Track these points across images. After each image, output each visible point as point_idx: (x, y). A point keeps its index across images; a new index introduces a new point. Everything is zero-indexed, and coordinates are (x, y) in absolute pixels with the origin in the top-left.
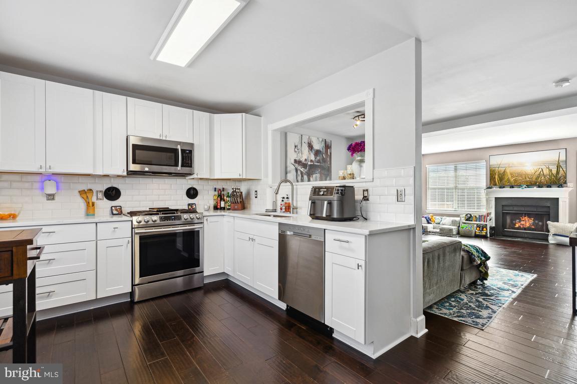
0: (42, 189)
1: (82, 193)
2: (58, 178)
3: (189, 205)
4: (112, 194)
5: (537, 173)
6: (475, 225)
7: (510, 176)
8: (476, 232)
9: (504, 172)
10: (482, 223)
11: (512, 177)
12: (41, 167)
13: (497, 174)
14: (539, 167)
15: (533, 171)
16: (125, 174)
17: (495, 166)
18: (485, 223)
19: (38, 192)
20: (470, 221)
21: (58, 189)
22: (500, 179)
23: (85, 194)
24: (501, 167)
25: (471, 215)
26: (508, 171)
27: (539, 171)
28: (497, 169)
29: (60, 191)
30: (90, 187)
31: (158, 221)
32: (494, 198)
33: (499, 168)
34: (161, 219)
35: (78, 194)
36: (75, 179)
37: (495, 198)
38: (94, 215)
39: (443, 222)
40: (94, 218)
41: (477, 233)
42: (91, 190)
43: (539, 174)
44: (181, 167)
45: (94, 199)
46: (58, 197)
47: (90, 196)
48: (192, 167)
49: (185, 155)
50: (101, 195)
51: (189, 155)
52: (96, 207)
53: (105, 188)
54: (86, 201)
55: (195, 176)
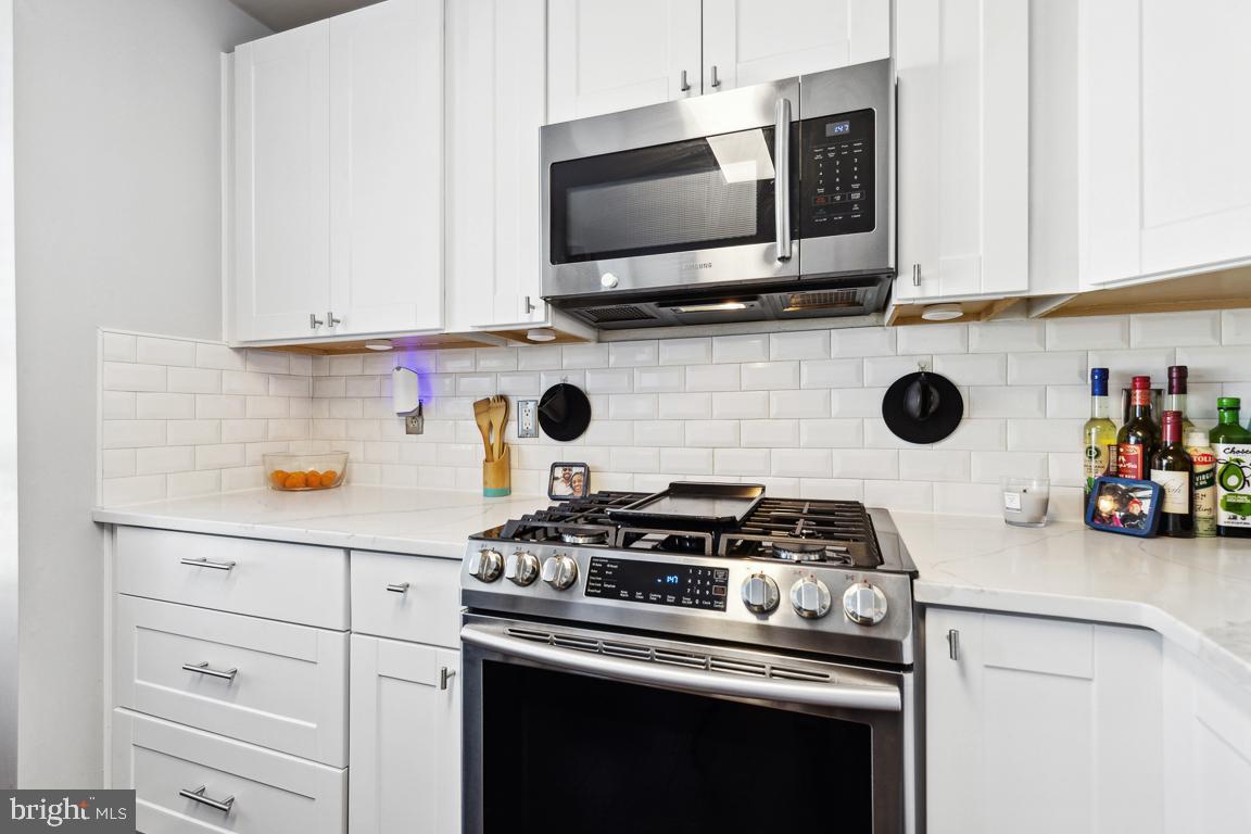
1: (482, 407)
2: (430, 360)
4: (565, 413)
12: (315, 324)
16: (545, 316)
19: (384, 404)
29: (430, 402)
30: (502, 384)
42: (503, 397)
44: (792, 237)
45: (512, 429)
46: (429, 424)
47: (497, 419)
48: (870, 227)
49: (825, 153)
50: (530, 418)
51: (851, 148)
52: (514, 462)
53: (544, 390)
54: (486, 440)
55: (904, 292)
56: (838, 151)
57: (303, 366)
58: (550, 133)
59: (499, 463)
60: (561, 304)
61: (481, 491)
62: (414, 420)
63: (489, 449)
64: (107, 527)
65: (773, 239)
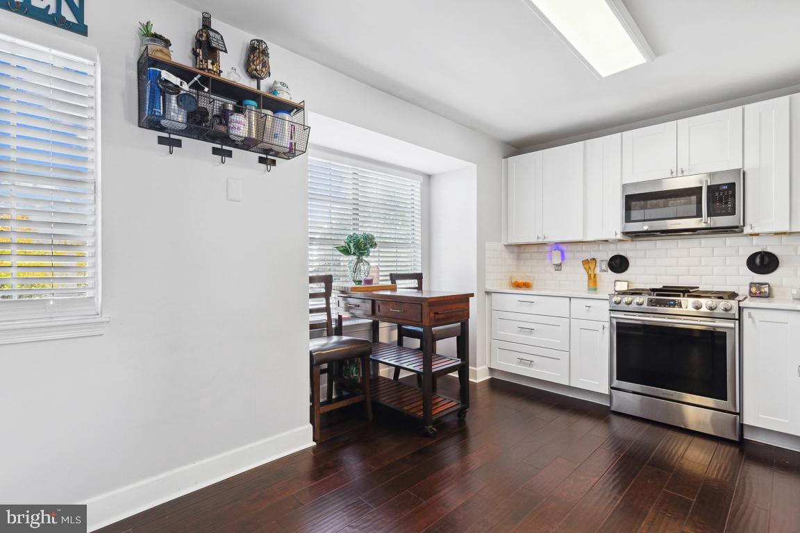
0: (551, 259)
1: (585, 262)
2: (564, 247)
3: (752, 284)
4: (619, 264)
12: (538, 238)
16: (619, 236)
19: (548, 261)
21: (563, 258)
23: (589, 263)
29: (565, 261)
30: (594, 255)
31: (645, 305)
34: (651, 303)
35: (581, 264)
36: (579, 247)
38: (595, 289)
40: (596, 293)
42: (594, 259)
44: (708, 216)
45: (598, 270)
46: (563, 268)
47: (592, 266)
48: (734, 214)
49: (719, 194)
50: (605, 266)
51: (728, 193)
52: (598, 280)
53: (610, 257)
54: (588, 273)
55: (747, 230)
56: (724, 193)
57: (516, 249)
58: (624, 186)
59: (593, 280)
60: (626, 234)
61: (587, 289)
62: (558, 267)
63: (589, 276)
64: (488, 293)
65: (702, 217)
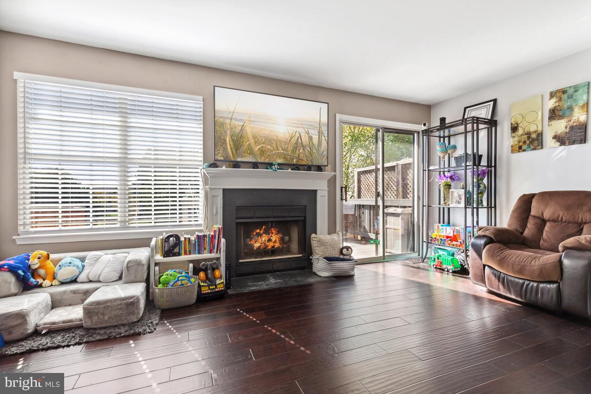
5: (294, 141)
6: (191, 265)
7: (252, 141)
8: (200, 286)
9: (242, 130)
10: (206, 255)
11: (256, 142)
13: (228, 133)
14: (295, 129)
15: (287, 136)
17: (225, 115)
18: (213, 255)
20: (175, 255)
22: (235, 145)
24: (237, 120)
25: (177, 237)
26: (249, 130)
27: (296, 138)
28: (228, 121)
32: (222, 190)
33: (231, 119)
37: (224, 190)
39: (90, 271)
41: (205, 290)
43: (297, 143)
